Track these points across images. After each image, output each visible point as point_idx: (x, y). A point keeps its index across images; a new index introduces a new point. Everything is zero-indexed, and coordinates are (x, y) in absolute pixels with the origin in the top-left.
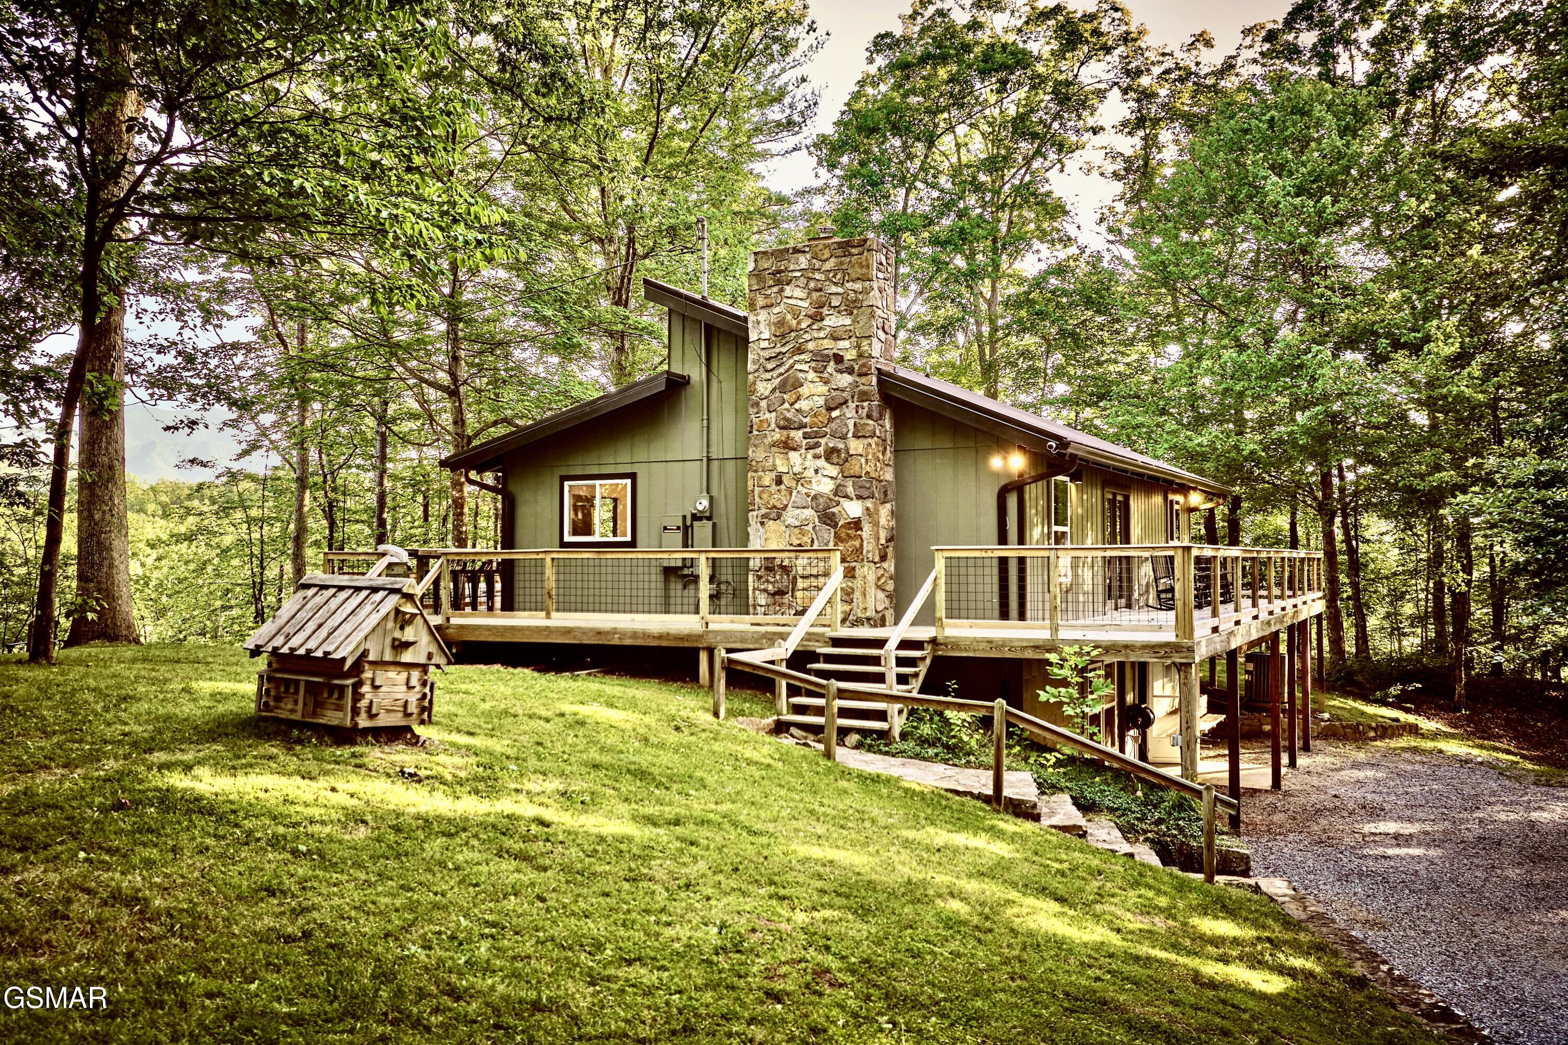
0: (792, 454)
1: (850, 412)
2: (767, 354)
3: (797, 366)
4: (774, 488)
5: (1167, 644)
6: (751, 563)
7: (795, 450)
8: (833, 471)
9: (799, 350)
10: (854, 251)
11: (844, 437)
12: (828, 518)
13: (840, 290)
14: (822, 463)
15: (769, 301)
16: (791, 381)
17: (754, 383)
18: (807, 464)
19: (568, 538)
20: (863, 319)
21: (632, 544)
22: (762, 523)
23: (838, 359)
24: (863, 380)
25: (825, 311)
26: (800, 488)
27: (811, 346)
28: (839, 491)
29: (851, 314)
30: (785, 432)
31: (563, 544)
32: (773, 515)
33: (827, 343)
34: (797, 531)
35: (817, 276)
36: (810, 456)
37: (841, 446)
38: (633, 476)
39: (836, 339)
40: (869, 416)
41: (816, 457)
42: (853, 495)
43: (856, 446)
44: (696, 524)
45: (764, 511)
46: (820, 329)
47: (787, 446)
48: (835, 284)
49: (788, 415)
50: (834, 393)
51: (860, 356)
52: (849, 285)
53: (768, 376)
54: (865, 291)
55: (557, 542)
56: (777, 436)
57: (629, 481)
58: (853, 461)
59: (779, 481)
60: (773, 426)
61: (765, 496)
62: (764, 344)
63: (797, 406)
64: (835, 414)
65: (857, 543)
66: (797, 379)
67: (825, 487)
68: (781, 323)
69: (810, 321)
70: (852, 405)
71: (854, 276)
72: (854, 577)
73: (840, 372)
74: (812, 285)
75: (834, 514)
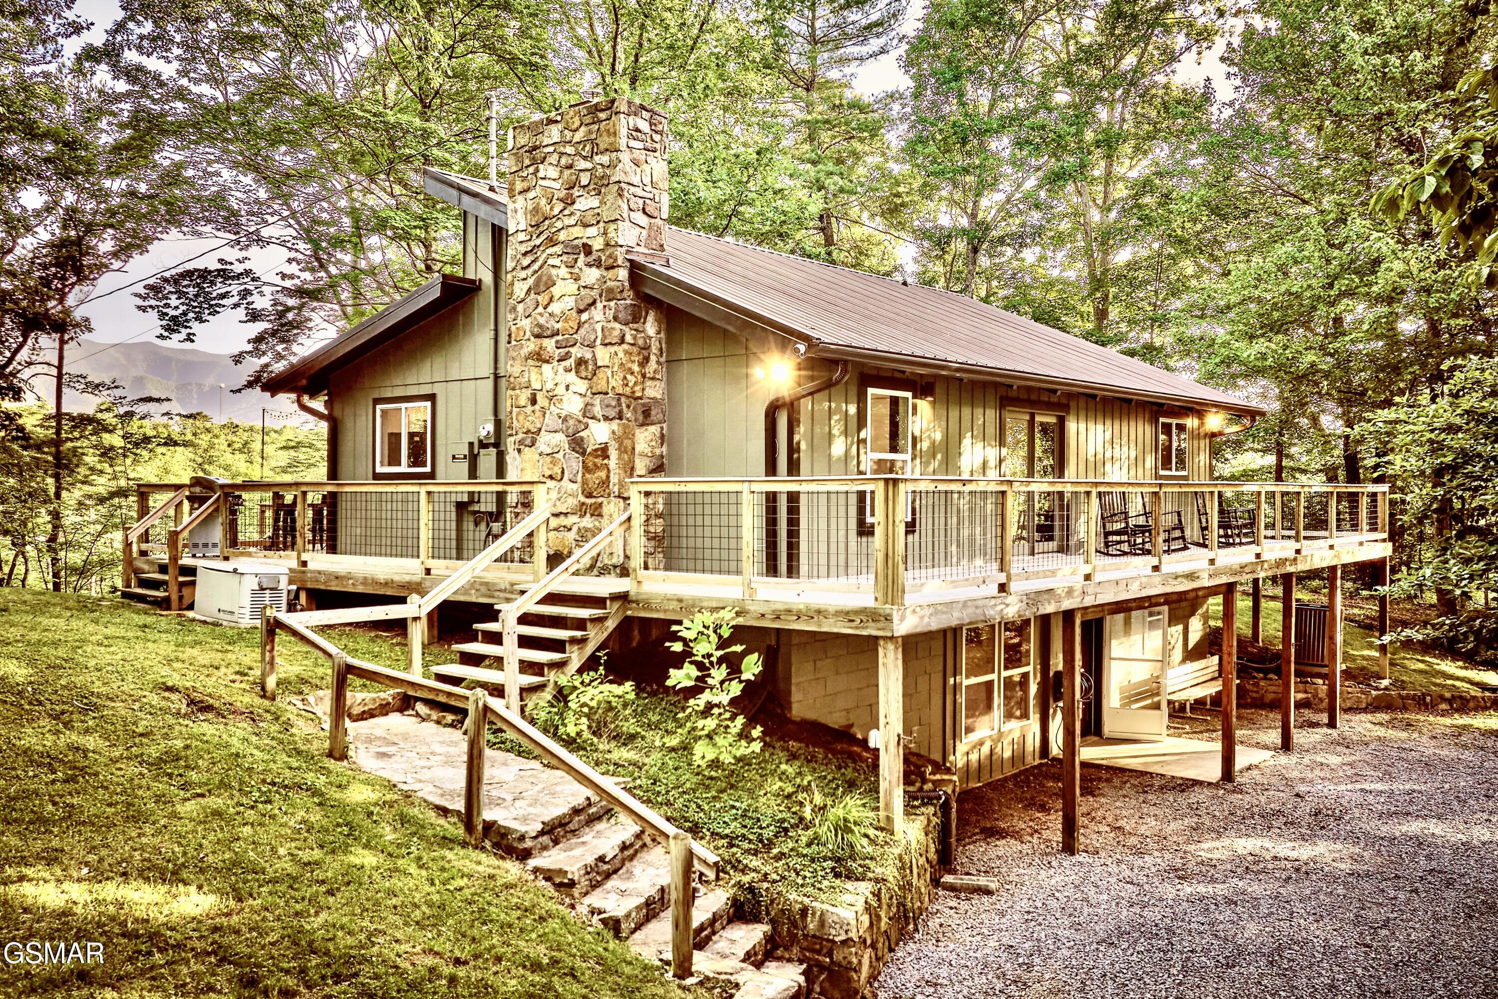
0: (546, 367)
1: (597, 313)
2: (523, 248)
3: (550, 262)
4: (530, 408)
5: (863, 611)
6: (509, 497)
7: (547, 362)
8: (581, 386)
9: (552, 241)
10: (602, 116)
11: (591, 346)
12: (577, 444)
13: (589, 165)
14: (572, 377)
15: (525, 185)
16: (544, 279)
17: (512, 284)
18: (558, 379)
19: (379, 469)
20: (610, 198)
21: (432, 475)
22: (519, 451)
23: (587, 250)
24: (611, 274)
25: (576, 192)
26: (552, 408)
27: (562, 236)
28: (586, 411)
29: (599, 193)
30: (539, 341)
31: (377, 476)
32: (528, 442)
33: (577, 231)
34: (549, 459)
35: (569, 150)
36: (561, 369)
37: (588, 356)
38: (432, 398)
39: (586, 226)
40: (616, 318)
41: (568, 370)
42: (600, 416)
43: (603, 355)
44: (482, 451)
45: (521, 436)
46: (572, 214)
47: (539, 358)
48: (585, 158)
49: (542, 321)
50: (583, 292)
51: (607, 245)
52: (597, 158)
53: (523, 274)
54: (612, 166)
55: (370, 475)
56: (531, 346)
57: (429, 404)
58: (601, 374)
59: (534, 401)
60: (528, 334)
61: (521, 418)
62: (522, 237)
63: (549, 309)
64: (585, 316)
65: (603, 474)
66: (550, 277)
67: (573, 405)
68: (536, 210)
69: (561, 205)
70: (600, 305)
71: (602, 146)
72: (600, 515)
73: (589, 265)
74: (564, 161)
75: (582, 439)
